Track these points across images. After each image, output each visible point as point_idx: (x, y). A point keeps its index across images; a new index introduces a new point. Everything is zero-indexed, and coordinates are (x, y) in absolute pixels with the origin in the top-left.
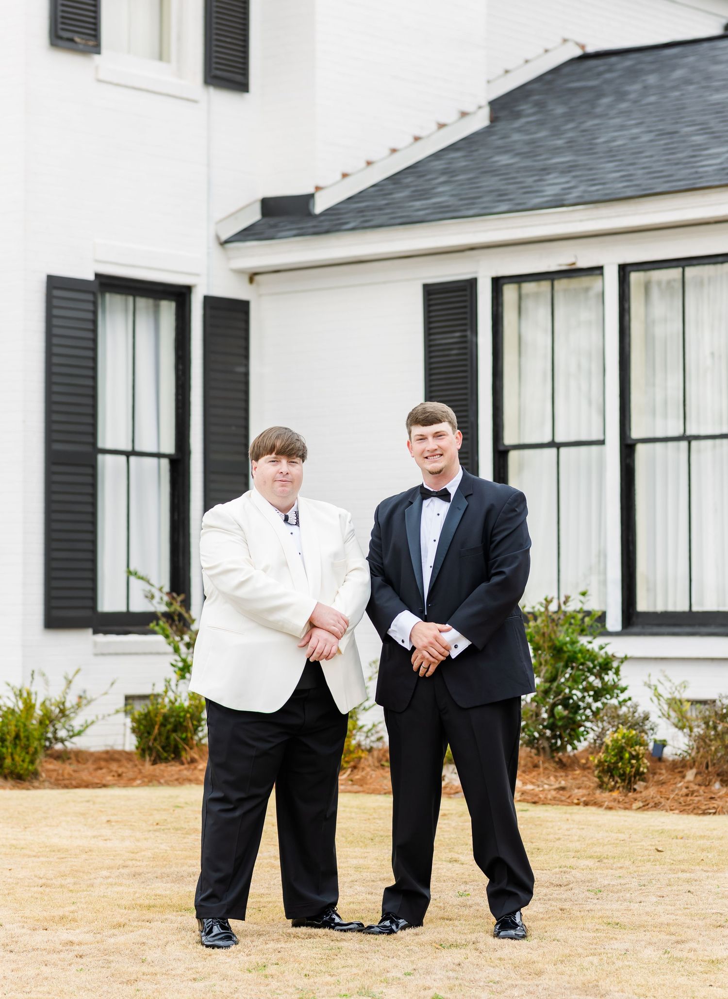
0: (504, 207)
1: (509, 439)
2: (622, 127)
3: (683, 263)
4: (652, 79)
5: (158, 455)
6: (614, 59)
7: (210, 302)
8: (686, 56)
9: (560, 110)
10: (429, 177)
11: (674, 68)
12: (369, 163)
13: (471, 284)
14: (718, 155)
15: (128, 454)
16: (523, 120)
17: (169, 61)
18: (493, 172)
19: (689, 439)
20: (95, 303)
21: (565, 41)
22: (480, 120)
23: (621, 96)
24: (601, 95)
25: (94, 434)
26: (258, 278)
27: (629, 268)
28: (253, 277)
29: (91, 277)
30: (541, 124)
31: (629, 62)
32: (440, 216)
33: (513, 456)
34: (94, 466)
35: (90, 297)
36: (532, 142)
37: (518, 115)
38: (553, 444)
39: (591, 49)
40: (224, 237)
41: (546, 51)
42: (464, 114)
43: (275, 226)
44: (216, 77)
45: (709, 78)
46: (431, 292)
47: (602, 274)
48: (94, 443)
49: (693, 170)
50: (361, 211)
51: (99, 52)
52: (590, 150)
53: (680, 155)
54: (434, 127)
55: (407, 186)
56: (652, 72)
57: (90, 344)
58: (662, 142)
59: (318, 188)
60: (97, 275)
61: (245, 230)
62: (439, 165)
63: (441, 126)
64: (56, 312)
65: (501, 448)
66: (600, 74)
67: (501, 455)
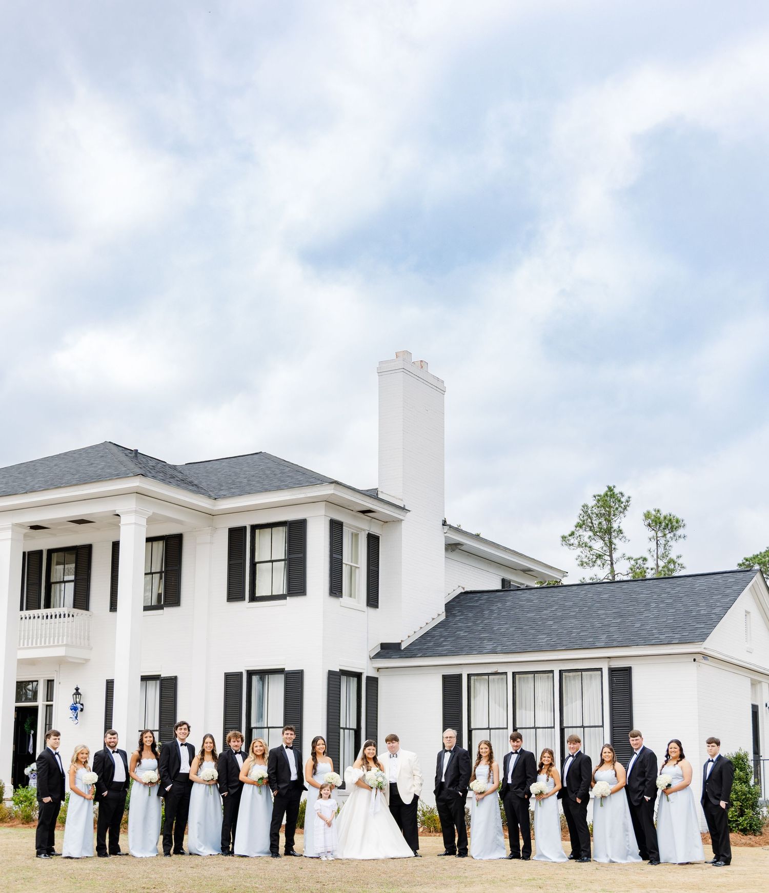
0: (476, 653)
1: (473, 727)
2: (500, 625)
3: (534, 673)
4: (499, 605)
5: (350, 729)
6: (479, 595)
7: (368, 677)
8: (507, 597)
9: (471, 615)
10: (436, 638)
11: (506, 601)
12: (415, 632)
13: (460, 676)
14: (543, 639)
15: (344, 729)
16: (458, 618)
17: (355, 598)
18: (461, 638)
19: (535, 728)
20: (340, 679)
21: (459, 586)
22: (443, 617)
23: (492, 611)
24: (483, 610)
25: (339, 723)
26: (379, 670)
27: (515, 674)
28: (378, 669)
29: (338, 671)
30: (467, 619)
31: (485, 596)
32: (452, 654)
33: (473, 732)
34: (339, 733)
35: (339, 677)
36: (468, 627)
37: (454, 615)
38: (488, 728)
39: (468, 589)
40: (372, 656)
41: (454, 590)
42: (439, 615)
43: (388, 653)
44: (371, 604)
45: (521, 606)
46: (445, 678)
47: (507, 675)
48: (339, 726)
49: (538, 644)
50: (419, 649)
51: (342, 597)
52: (493, 632)
53: (529, 637)
54: (431, 619)
55: (430, 641)
56: (497, 602)
57: (338, 693)
58: (519, 632)
59: (402, 641)
60: (340, 670)
61: (377, 654)
62: (436, 633)
63: (433, 619)
64: (331, 682)
65: (470, 729)
66: (477, 601)
67: (470, 732)
